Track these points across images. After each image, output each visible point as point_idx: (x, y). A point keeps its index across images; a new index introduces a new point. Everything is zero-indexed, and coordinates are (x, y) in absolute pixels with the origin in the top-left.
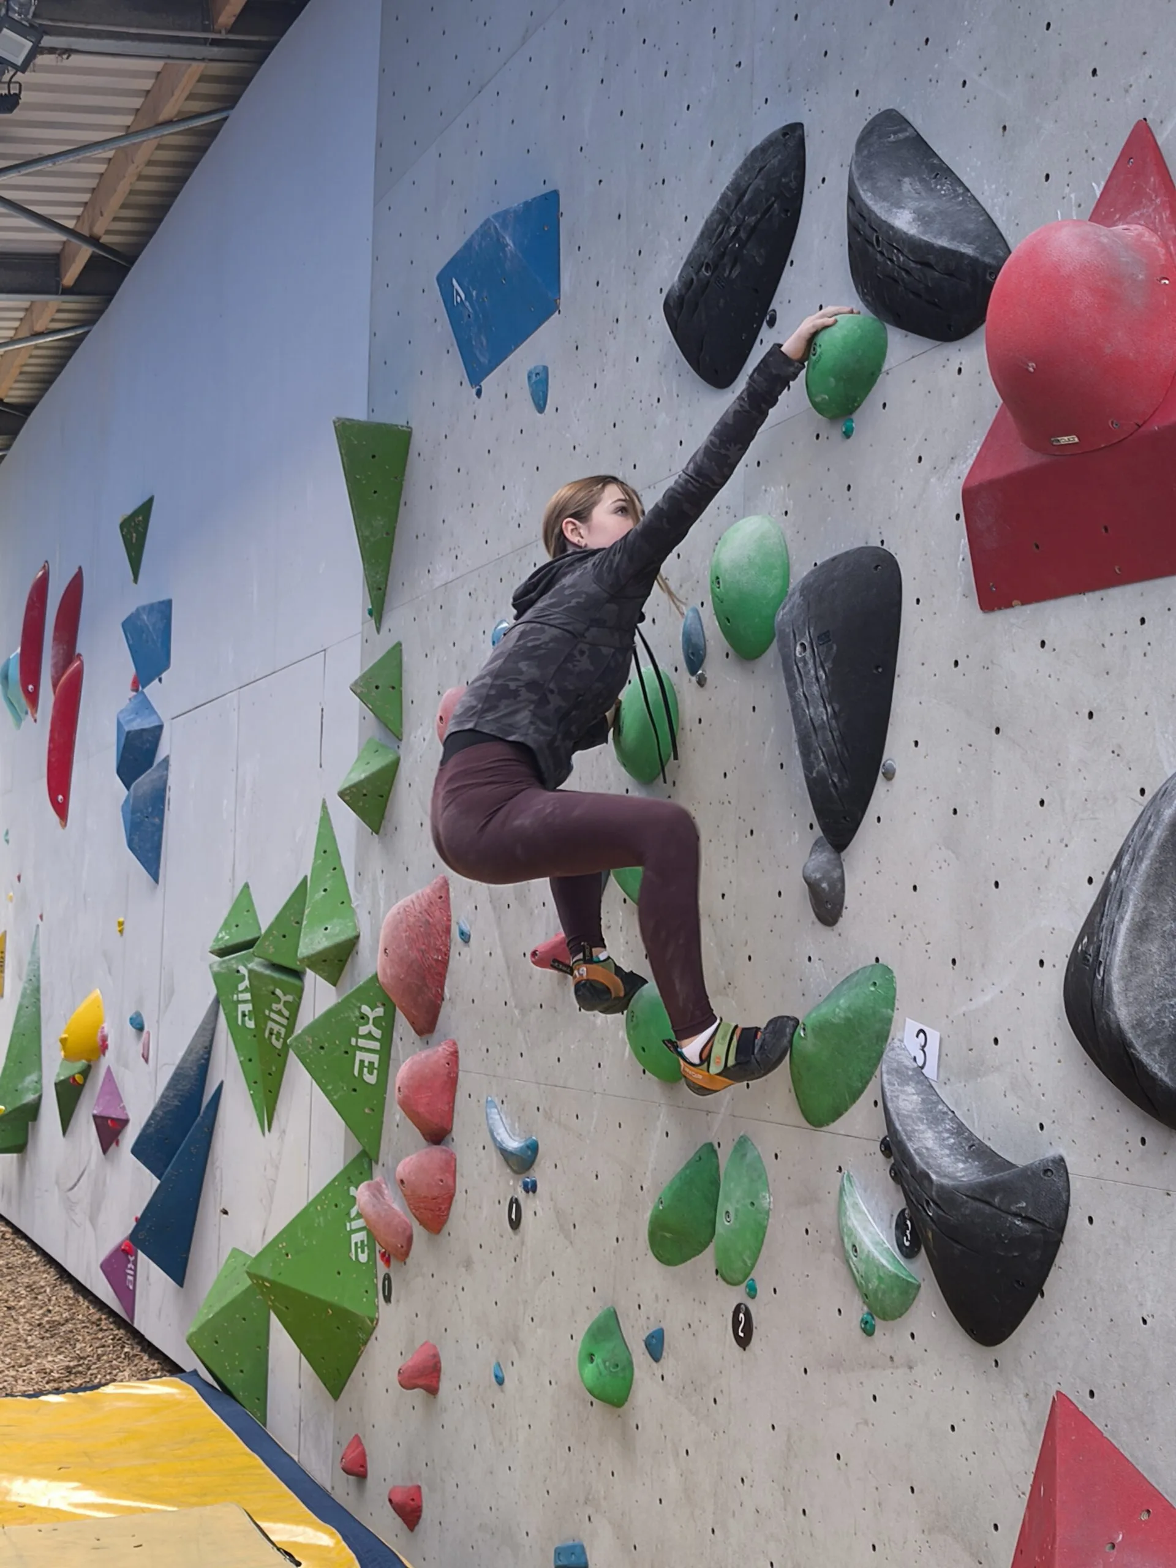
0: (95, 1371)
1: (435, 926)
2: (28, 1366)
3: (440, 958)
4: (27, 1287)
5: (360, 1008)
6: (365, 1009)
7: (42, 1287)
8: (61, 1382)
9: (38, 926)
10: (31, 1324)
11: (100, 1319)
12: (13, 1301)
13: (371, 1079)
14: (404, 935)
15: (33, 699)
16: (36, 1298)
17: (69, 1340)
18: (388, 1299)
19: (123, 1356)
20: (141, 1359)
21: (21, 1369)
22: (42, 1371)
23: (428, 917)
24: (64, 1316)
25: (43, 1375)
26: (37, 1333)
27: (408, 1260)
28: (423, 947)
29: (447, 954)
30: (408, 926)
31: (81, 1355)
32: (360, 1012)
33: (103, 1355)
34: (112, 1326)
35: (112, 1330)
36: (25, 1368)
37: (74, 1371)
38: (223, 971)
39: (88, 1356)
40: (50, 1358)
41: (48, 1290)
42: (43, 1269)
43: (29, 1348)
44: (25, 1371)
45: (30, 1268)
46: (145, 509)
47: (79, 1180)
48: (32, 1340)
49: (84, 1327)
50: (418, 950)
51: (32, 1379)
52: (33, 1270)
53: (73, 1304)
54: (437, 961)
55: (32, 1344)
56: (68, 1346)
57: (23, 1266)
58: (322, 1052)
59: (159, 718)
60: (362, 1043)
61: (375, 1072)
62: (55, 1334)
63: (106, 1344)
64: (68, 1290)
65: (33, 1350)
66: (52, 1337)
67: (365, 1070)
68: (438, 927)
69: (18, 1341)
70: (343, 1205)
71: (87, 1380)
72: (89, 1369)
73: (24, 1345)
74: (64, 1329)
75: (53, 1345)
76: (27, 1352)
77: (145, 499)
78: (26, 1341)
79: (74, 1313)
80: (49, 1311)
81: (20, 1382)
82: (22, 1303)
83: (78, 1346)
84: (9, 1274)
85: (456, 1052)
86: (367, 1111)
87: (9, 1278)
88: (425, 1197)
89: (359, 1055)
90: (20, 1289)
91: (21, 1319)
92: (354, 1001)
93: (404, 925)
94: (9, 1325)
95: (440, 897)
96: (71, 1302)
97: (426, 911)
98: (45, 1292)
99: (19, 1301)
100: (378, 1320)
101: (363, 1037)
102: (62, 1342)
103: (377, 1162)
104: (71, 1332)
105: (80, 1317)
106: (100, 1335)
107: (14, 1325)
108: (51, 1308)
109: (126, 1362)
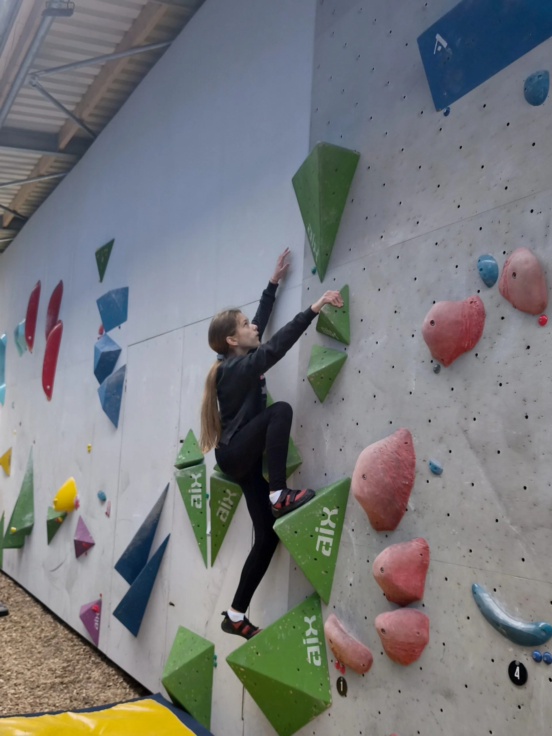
0: (79, 671)
1: (403, 461)
2: (42, 665)
3: (407, 483)
4: (29, 614)
5: (323, 509)
6: (326, 510)
7: (36, 615)
8: (63, 678)
9: (32, 447)
10: (36, 638)
11: (72, 638)
12: (23, 623)
13: (327, 553)
14: (380, 466)
15: (30, 343)
16: (34, 622)
17: (58, 650)
18: (343, 692)
19: (91, 661)
20: (102, 665)
21: (39, 668)
22: (50, 670)
23: (397, 456)
24: (52, 633)
25: (52, 672)
26: (40, 643)
27: (369, 675)
28: (395, 475)
29: (412, 480)
30: (383, 461)
31: (68, 659)
32: (322, 512)
33: (80, 660)
34: (81, 643)
35: (81, 645)
36: (41, 667)
37: (67, 669)
38: (182, 476)
39: (72, 660)
40: (52, 661)
41: (39, 617)
42: (33, 604)
43: (39, 653)
44: (42, 669)
45: (26, 604)
46: (109, 246)
47: (58, 567)
48: (39, 647)
49: (64, 641)
50: (391, 477)
51: (47, 675)
52: (28, 604)
53: (54, 627)
54: (405, 485)
55: (40, 650)
56: (59, 652)
57: (22, 601)
58: (296, 535)
59: (118, 346)
60: (322, 530)
61: (330, 549)
62: (51, 644)
63: (80, 653)
64: (49, 618)
65: (42, 654)
66: (49, 645)
67: (324, 548)
68: (405, 462)
69: (32, 648)
70: (299, 628)
71: (76, 676)
72: (74, 669)
73: (36, 651)
74: (54, 642)
75: (50, 651)
76: (39, 656)
77: (108, 240)
78: (36, 648)
79: (57, 632)
80: (43, 630)
81: (41, 677)
82: (28, 624)
83: (65, 653)
84: (17, 606)
85: (428, 547)
86: (323, 572)
87: (17, 608)
88: (401, 642)
89: (320, 538)
90: (25, 616)
91: (31, 635)
92: (319, 504)
93: (380, 460)
94: (25, 638)
95: (406, 443)
96: (53, 625)
97: (396, 452)
98: (37, 618)
99: (26, 623)
100: (331, 704)
101: (324, 527)
102: (55, 650)
103: (327, 604)
104: (58, 643)
105: (60, 634)
106: (76, 648)
107: (28, 638)
108: (43, 628)
109: (94, 666)
